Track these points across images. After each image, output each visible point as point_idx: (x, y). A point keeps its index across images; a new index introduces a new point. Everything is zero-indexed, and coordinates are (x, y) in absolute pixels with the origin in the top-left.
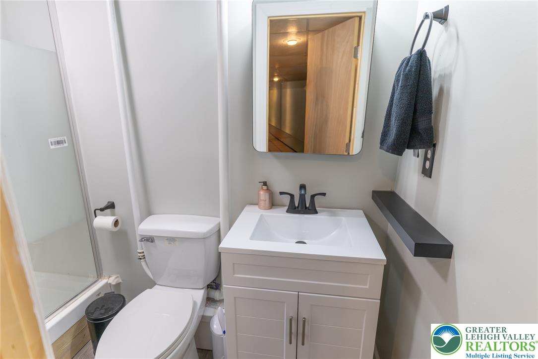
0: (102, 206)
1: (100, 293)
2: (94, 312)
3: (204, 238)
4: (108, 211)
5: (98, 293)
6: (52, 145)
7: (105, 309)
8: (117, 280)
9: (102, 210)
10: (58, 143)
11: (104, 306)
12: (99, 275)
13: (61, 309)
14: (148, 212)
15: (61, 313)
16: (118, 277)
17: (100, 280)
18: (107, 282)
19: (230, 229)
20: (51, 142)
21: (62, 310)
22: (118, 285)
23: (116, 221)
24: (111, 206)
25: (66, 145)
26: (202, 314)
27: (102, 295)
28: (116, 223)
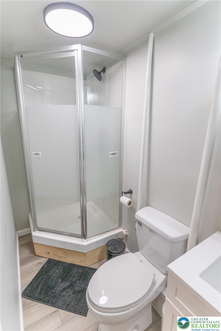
0: (126, 191)
1: (118, 235)
2: (110, 246)
3: (172, 242)
4: (129, 195)
5: (116, 235)
6: (110, 155)
7: (114, 247)
8: (126, 233)
9: (125, 193)
10: (114, 154)
11: (114, 245)
12: (120, 226)
13: (97, 236)
14: (147, 204)
15: (98, 238)
16: (127, 231)
17: (120, 228)
18: (122, 231)
19: (196, 246)
20: (110, 154)
21: (99, 236)
22: (126, 236)
23: (130, 202)
24: (130, 192)
25: (117, 155)
26: (161, 291)
27: (117, 238)
28: (130, 203)
